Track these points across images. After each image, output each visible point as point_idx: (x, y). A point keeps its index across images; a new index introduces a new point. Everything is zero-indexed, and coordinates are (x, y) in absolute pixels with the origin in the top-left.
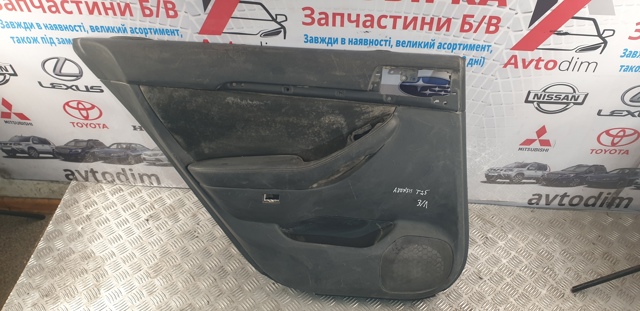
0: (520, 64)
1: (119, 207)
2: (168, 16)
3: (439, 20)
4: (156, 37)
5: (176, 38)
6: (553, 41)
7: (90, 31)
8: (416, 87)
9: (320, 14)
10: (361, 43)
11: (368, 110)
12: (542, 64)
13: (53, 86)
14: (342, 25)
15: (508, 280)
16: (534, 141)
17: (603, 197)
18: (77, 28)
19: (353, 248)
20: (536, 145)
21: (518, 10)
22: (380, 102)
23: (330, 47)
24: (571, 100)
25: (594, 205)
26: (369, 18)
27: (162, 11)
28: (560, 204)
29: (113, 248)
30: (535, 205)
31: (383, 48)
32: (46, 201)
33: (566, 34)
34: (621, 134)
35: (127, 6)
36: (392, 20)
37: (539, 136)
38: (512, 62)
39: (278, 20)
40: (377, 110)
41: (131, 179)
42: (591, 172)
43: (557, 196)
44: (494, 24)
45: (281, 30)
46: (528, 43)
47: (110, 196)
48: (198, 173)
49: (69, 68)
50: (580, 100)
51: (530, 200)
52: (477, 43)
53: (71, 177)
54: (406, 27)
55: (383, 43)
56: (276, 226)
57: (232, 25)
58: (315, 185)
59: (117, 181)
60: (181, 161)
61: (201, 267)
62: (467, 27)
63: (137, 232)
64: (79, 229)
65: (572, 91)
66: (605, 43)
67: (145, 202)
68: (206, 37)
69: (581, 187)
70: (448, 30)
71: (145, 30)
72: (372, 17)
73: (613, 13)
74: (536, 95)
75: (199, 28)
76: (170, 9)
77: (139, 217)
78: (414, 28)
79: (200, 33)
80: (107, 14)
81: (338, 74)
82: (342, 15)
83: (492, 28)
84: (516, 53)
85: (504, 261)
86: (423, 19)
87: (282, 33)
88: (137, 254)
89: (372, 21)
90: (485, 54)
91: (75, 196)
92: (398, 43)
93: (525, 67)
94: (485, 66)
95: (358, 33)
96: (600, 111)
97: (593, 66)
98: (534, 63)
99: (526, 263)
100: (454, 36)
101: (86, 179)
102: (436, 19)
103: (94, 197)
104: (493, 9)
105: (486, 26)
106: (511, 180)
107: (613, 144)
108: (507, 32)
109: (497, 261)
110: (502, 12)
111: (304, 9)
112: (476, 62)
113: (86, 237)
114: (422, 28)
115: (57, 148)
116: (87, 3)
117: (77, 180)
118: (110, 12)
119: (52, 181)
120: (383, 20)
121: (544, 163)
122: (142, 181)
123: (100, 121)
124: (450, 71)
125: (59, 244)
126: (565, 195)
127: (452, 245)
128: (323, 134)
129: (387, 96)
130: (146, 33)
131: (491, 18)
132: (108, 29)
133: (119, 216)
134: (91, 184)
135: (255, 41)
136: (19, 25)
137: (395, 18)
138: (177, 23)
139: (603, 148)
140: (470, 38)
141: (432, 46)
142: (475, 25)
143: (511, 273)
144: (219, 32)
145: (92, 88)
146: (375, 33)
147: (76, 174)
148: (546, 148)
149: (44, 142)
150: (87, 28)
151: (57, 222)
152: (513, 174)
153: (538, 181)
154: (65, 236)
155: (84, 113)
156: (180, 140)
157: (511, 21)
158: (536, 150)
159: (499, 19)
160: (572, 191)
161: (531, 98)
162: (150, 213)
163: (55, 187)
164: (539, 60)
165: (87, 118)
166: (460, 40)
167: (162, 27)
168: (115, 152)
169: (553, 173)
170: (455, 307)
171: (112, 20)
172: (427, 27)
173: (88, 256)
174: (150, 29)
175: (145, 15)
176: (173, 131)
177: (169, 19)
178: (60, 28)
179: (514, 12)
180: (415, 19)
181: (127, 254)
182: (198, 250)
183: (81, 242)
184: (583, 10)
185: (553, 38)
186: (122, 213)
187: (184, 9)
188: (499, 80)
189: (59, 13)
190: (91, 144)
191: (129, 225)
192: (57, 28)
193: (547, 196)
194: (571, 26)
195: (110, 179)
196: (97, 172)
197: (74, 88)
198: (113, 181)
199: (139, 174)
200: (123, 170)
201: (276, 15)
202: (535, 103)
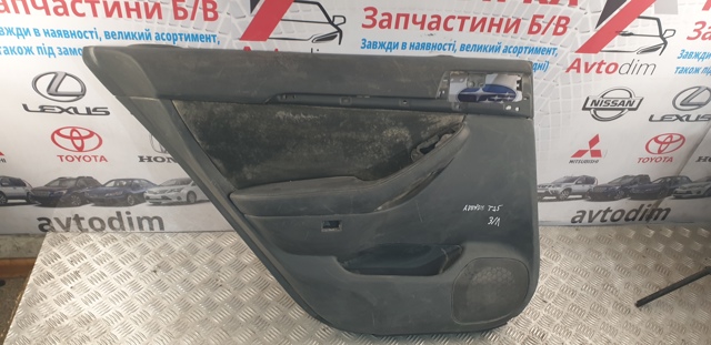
0: (583, 68)
1: (116, 258)
2: (206, 18)
3: (509, 20)
4: (186, 45)
5: (212, 45)
6: (617, 42)
7: (103, 37)
8: (475, 96)
9: (383, 15)
10: (423, 47)
11: (435, 120)
12: (603, 68)
13: (43, 109)
14: (406, 27)
15: (573, 300)
16: (586, 151)
17: (643, 210)
18: (88, 35)
19: (422, 277)
20: (587, 156)
21: (588, 10)
22: (448, 111)
23: (389, 53)
24: (627, 105)
25: (634, 219)
26: (436, 19)
27: (200, 11)
28: (603, 220)
30: (578, 224)
31: (447, 53)
32: (7, 262)
33: (631, 34)
34: (669, 140)
36: (460, 20)
37: (591, 146)
38: (576, 65)
39: (335, 23)
40: (445, 120)
41: (126, 225)
42: (635, 183)
43: (600, 212)
44: (562, 24)
45: (336, 34)
46: (593, 46)
47: (101, 247)
48: (244, 203)
49: (69, 86)
50: (634, 106)
51: (574, 219)
52: (543, 46)
53: (46, 227)
54: (473, 29)
55: (447, 47)
56: (334, 259)
57: (281, 29)
58: (380, 208)
59: (108, 229)
60: (222, 189)
62: (535, 28)
63: (145, 287)
64: (68, 289)
65: (628, 95)
66: (665, 43)
68: (248, 44)
69: (624, 200)
70: (516, 32)
71: (174, 37)
72: (439, 18)
73: (676, 13)
74: (594, 101)
75: (242, 33)
76: (210, 10)
77: (143, 269)
78: (482, 30)
79: (241, 39)
80: (129, 16)
81: (403, 80)
82: (407, 16)
83: (560, 29)
84: (581, 55)
87: (338, 38)
88: (150, 312)
89: (438, 23)
90: (549, 57)
91: (56, 250)
92: (463, 47)
93: (587, 71)
94: (549, 71)
95: (421, 36)
96: (652, 116)
97: (651, 68)
98: (596, 66)
100: (522, 38)
102: (505, 20)
104: (563, 9)
105: (554, 27)
106: (559, 197)
107: (660, 152)
108: (574, 34)
110: (572, 12)
111: (366, 10)
112: (540, 66)
113: (79, 298)
114: (489, 30)
115: (34, 190)
118: (134, 14)
119: (19, 235)
120: (451, 21)
121: (593, 176)
122: (141, 227)
123: (98, 152)
124: (519, 74)
126: (609, 210)
127: (527, 264)
129: (456, 104)
130: (175, 40)
131: (561, 18)
132: (127, 36)
133: (118, 270)
134: (73, 238)
135: (304, 48)
136: (10, 31)
137: (463, 19)
138: (215, 27)
139: (650, 156)
140: (538, 41)
141: (498, 49)
142: (544, 26)
144: (264, 37)
145: (95, 110)
146: (440, 36)
148: (596, 159)
149: (18, 183)
150: (101, 34)
151: (37, 283)
152: (560, 189)
153: (584, 196)
154: (51, 299)
155: (78, 143)
156: (220, 165)
157: (579, 22)
158: (586, 161)
159: (568, 20)
160: (614, 205)
161: (588, 106)
162: (156, 264)
163: (22, 242)
164: (602, 63)
165: (80, 149)
166: (526, 43)
167: (195, 32)
168: (114, 191)
169: (600, 187)
170: (527, 334)
171: (135, 25)
172: (495, 29)
173: (87, 321)
174: (181, 35)
175: (177, 17)
176: (212, 154)
177: (207, 22)
178: (66, 34)
179: (583, 12)
180: (484, 20)
181: (138, 312)
182: (226, 301)
183: (74, 305)
184: (649, 9)
185: (618, 38)
186: (121, 265)
187: (227, 10)
188: (560, 87)
189: (68, 15)
190: (82, 182)
191: (132, 279)
192: (60, 35)
193: (591, 212)
194: (636, 26)
195: (97, 224)
196: (83, 219)
197: (71, 110)
198: (103, 228)
199: (138, 218)
200: (119, 213)
201: (334, 17)
202: (592, 110)
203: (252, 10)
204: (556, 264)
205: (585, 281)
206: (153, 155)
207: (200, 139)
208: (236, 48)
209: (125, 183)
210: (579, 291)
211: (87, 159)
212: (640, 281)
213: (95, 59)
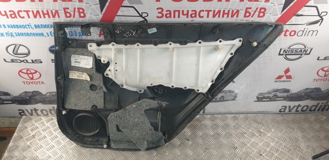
2: (80, 17)
3: (233, 11)
6: (294, 20)
7: (34, 28)
9: (167, 11)
12: (288, 33)
13: (13, 61)
14: (179, 17)
15: (276, 155)
16: (283, 76)
17: (319, 105)
18: (27, 26)
20: (284, 78)
21: (276, 4)
24: (303, 52)
25: (314, 110)
26: (194, 12)
27: (77, 13)
28: (297, 111)
29: (49, 153)
30: (283, 112)
32: (8, 129)
33: (301, 15)
35: (57, 12)
37: (286, 73)
39: (143, 16)
42: (313, 92)
43: (295, 106)
44: (262, 11)
45: (145, 22)
47: (46, 123)
49: (22, 50)
50: (308, 52)
51: (280, 110)
53: (22, 114)
54: (214, 16)
57: (117, 20)
59: (50, 114)
62: (248, 14)
64: (29, 143)
65: (303, 47)
66: (322, 19)
69: (308, 100)
70: (237, 17)
72: (196, 11)
73: (327, 3)
74: (284, 50)
76: (81, 13)
78: (219, 17)
80: (45, 17)
82: (179, 11)
83: (261, 14)
85: (272, 144)
86: (224, 11)
88: (64, 156)
89: (196, 14)
91: (26, 125)
95: (188, 21)
96: (319, 57)
97: (315, 32)
98: (284, 33)
100: (240, 20)
101: (32, 114)
102: (231, 11)
103: (37, 124)
104: (262, 4)
105: (258, 13)
106: (271, 99)
107: (325, 76)
108: (270, 16)
109: (268, 145)
110: (267, 5)
111: (158, 9)
113: (33, 148)
114: (223, 17)
115: (14, 97)
116: (33, 11)
117: (26, 115)
118: (46, 16)
119: (11, 117)
120: (202, 13)
121: (288, 88)
123: (40, 80)
125: (16, 153)
126: (299, 106)
131: (261, 9)
132: (45, 26)
133: (52, 134)
134: (34, 118)
137: (208, 11)
139: (320, 78)
140: (250, 21)
142: (252, 13)
143: (277, 151)
145: (35, 61)
147: (26, 112)
148: (289, 80)
149: (7, 94)
150: (33, 26)
151: (15, 141)
152: (271, 95)
153: (285, 99)
154: (20, 148)
155: (31, 76)
157: (272, 10)
158: (284, 81)
159: (265, 9)
160: (303, 103)
161: (282, 53)
163: (13, 120)
164: (287, 31)
165: (32, 79)
168: (50, 97)
169: (293, 94)
171: (48, 21)
172: (226, 16)
173: (34, 159)
175: (67, 17)
178: (17, 27)
179: (273, 5)
180: (219, 11)
181: (58, 156)
184: (310, 2)
185: (294, 18)
186: (54, 132)
187: (90, 12)
189: (17, 18)
190: (35, 93)
191: (58, 139)
192: (15, 27)
193: (290, 107)
194: (304, 11)
195: (45, 113)
196: (38, 110)
197: (25, 61)
198: (47, 114)
200: (54, 107)
201: (142, 13)
202: (284, 55)
203: (101, 12)
204: (269, 135)
205: (284, 144)
209: (54, 94)
210: (280, 149)
211: (36, 83)
212: (315, 145)
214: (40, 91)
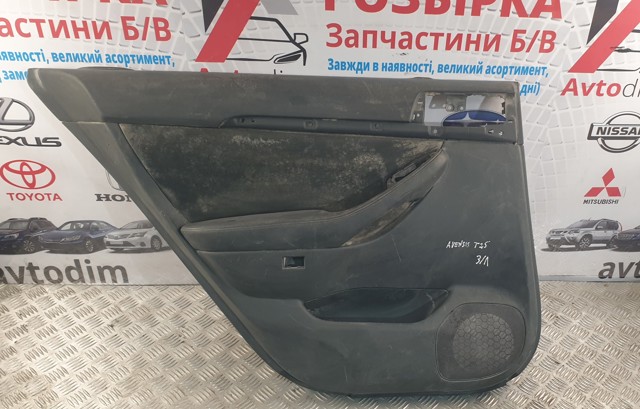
0: (580, 90)
1: (70, 312)
2: (159, 38)
3: (487, 36)
4: (139, 67)
5: (166, 68)
6: (614, 60)
7: (51, 60)
9: (349, 32)
10: (397, 68)
11: (410, 146)
12: (604, 89)
14: (375, 46)
16: (601, 189)
18: (34, 57)
19: (401, 325)
20: (604, 195)
21: (575, 23)
22: (425, 136)
23: (359, 75)
26: (406, 37)
27: (151, 31)
28: (637, 275)
29: (65, 363)
30: (607, 278)
31: (423, 75)
33: (628, 50)
35: (106, 25)
36: (433, 37)
37: (606, 183)
38: (571, 87)
39: (297, 41)
40: (422, 146)
41: (86, 276)
43: (632, 265)
44: (548, 40)
45: (300, 54)
46: (587, 64)
47: (56, 300)
49: (17, 113)
51: (601, 272)
52: (530, 65)
54: (449, 47)
55: (423, 68)
56: (300, 303)
57: (239, 48)
58: (349, 243)
59: (66, 280)
60: (172, 221)
61: (191, 377)
62: (518, 45)
63: (98, 341)
64: (12, 343)
65: (638, 121)
67: (108, 304)
68: (205, 65)
70: (497, 49)
71: (126, 58)
72: (410, 35)
74: (600, 129)
75: (197, 54)
76: (162, 29)
77: (99, 323)
78: (459, 48)
79: (197, 60)
80: (77, 36)
81: (372, 102)
82: (374, 33)
83: (547, 46)
84: (575, 75)
85: (582, 342)
86: (469, 36)
87: (302, 58)
88: (100, 369)
89: (410, 40)
90: (539, 78)
91: (5, 302)
92: (441, 68)
93: (586, 93)
94: (541, 94)
95: (393, 55)
98: (596, 88)
99: (608, 341)
100: (504, 57)
101: (20, 281)
102: (483, 36)
104: (547, 22)
105: (539, 42)
108: (563, 50)
110: (557, 26)
111: (329, 26)
112: (531, 89)
113: (22, 353)
114: (467, 49)
116: (51, 22)
117: (5, 281)
118: (82, 34)
120: (423, 38)
122: (103, 279)
123: (51, 190)
124: (504, 96)
127: (523, 310)
128: (357, 181)
129: (433, 128)
130: (127, 62)
131: (545, 33)
132: (76, 58)
133: (71, 323)
134: (27, 286)
135: (267, 69)
137: (437, 36)
138: (168, 47)
140: (523, 59)
141: (480, 70)
142: (528, 42)
143: (593, 354)
144: (222, 58)
145: (45, 140)
146: (413, 56)
147: (6, 273)
148: (615, 198)
150: (48, 56)
155: (29, 178)
156: (171, 195)
157: (568, 37)
158: (604, 201)
159: (554, 34)
161: (594, 134)
162: (115, 317)
164: (601, 84)
165: (32, 186)
166: (511, 62)
167: (148, 53)
168: (70, 236)
170: (531, 398)
171: (83, 46)
172: (473, 46)
173: (26, 377)
174: (133, 56)
175: (127, 37)
176: (161, 182)
177: (159, 42)
178: (11, 56)
179: (570, 26)
180: (459, 37)
181: (86, 368)
182: (186, 358)
183: (15, 360)
185: (614, 56)
186: (75, 319)
187: (179, 29)
188: (558, 112)
189: (12, 35)
190: (35, 224)
191: (85, 333)
192: (5, 57)
193: (620, 264)
194: (633, 41)
195: (53, 275)
196: (38, 268)
197: (20, 141)
198: (60, 280)
199: (99, 268)
200: (77, 262)
201: (295, 34)
202: (600, 139)
203: (206, 30)
204: (575, 322)
206: (112, 192)
207: (149, 166)
208: (192, 69)
209: (82, 226)
211: (40, 197)
213: (40, 82)
214: (48, 219)
